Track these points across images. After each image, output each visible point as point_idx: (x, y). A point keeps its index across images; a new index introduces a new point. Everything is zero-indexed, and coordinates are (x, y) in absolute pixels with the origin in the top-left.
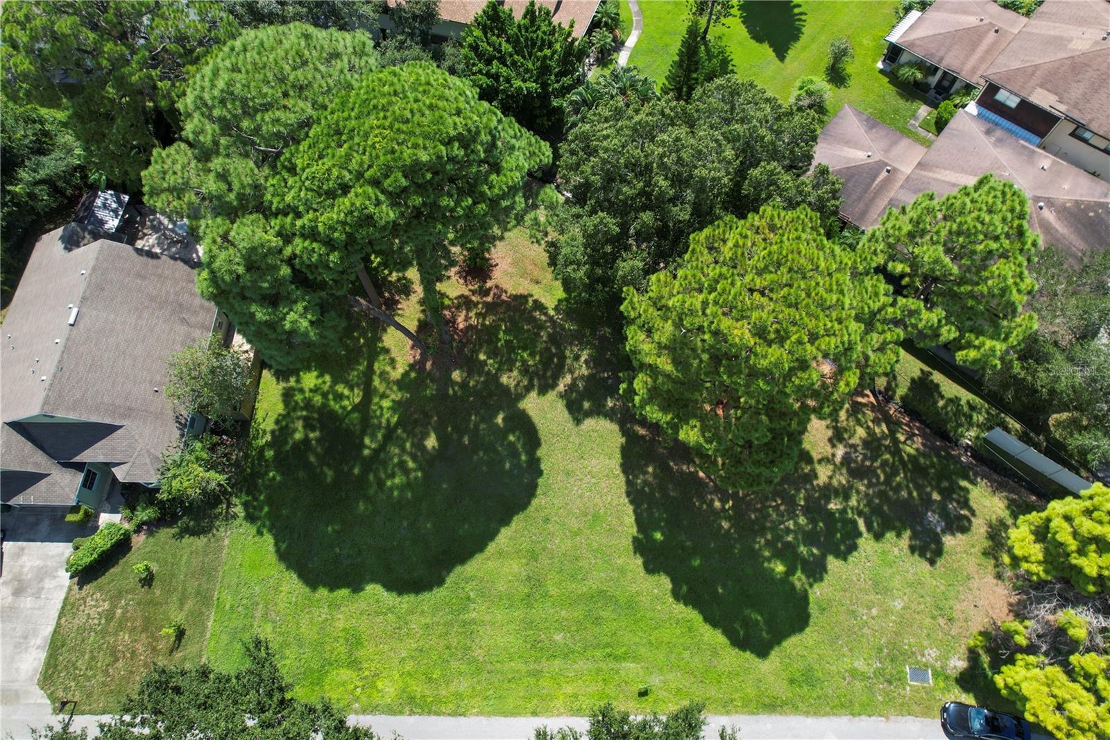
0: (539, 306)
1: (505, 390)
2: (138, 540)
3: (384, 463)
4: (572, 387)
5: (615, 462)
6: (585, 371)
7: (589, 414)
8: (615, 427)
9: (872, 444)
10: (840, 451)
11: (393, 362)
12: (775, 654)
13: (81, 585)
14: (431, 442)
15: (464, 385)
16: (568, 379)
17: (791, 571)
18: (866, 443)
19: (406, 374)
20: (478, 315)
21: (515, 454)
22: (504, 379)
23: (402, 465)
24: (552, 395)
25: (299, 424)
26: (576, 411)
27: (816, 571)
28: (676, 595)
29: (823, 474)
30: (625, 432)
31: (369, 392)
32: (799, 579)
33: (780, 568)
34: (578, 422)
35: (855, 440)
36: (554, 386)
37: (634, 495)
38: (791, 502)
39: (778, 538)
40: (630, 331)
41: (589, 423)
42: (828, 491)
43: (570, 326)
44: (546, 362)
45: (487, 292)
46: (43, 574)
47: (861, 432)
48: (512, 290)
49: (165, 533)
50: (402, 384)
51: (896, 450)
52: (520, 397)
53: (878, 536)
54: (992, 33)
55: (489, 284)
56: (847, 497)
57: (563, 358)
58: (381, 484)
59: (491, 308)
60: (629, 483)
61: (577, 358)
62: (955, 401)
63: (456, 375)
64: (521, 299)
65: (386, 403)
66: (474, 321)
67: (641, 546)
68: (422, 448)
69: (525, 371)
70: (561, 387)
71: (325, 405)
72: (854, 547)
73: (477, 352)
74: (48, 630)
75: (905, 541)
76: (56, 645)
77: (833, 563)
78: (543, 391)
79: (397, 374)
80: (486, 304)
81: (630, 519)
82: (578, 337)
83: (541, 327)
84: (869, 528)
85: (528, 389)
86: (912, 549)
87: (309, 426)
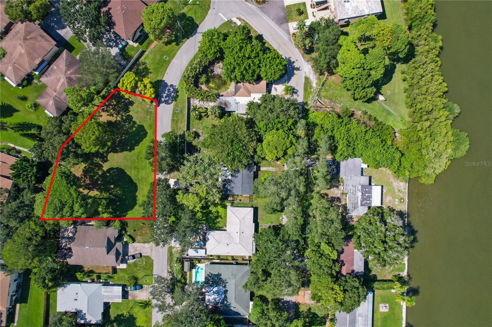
0: (85, 167)
1: (102, 174)
2: (128, 233)
3: (116, 194)
4: (102, 161)
5: (116, 154)
6: (99, 159)
7: (107, 159)
8: (109, 154)
9: (114, 109)
10: (115, 115)
11: (97, 195)
12: (147, 131)
13: (135, 241)
14: (112, 186)
15: (101, 181)
16: (100, 162)
17: (135, 127)
18: (114, 110)
19: (99, 192)
20: (87, 179)
21: (114, 172)
22: (100, 174)
23: (116, 191)
24: (103, 165)
25: (109, 210)
26: (106, 161)
27: (135, 123)
28: (138, 146)
29: (119, 119)
30: (110, 152)
31: (103, 198)
32: (136, 126)
33: (134, 129)
34: (108, 160)
35: (113, 112)
36: (101, 165)
37: (122, 151)
38: (124, 125)
39: (129, 128)
40: (92, 152)
41: (109, 159)
42: (122, 118)
43: (89, 161)
44: (97, 166)
45: (82, 177)
46: (134, 247)
47: (111, 111)
48: (82, 172)
49: (127, 229)
50: (101, 192)
51: (115, 105)
52: (104, 171)
53: (130, 111)
54: (15, 65)
55: (80, 177)
56: (123, 115)
57: (96, 163)
58: (120, 194)
59: (85, 176)
60: (120, 152)
61: (96, 160)
62: (106, 92)
63: (99, 182)
64: (83, 171)
65: (105, 195)
66: (88, 180)
67: (130, 150)
68: (113, 188)
69: (98, 170)
70: (101, 163)
71: (105, 206)
72: (131, 116)
73: (94, 179)
74: (142, 244)
75: (130, 107)
76: (144, 242)
77: (133, 120)
78: (102, 167)
79: (99, 194)
80: (84, 177)
81: (125, 152)
82: (92, 160)
83: (90, 167)
84: (128, 113)
85: (102, 169)
86: (132, 106)
87: (109, 208)
